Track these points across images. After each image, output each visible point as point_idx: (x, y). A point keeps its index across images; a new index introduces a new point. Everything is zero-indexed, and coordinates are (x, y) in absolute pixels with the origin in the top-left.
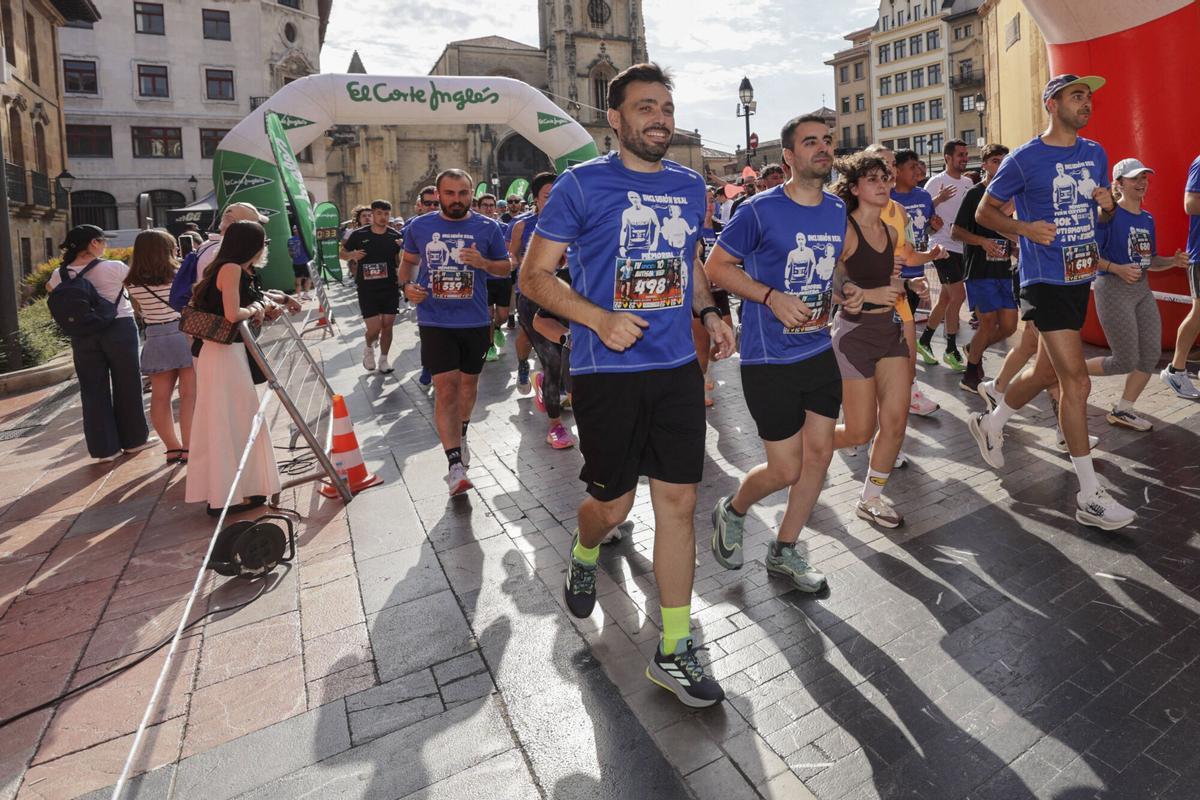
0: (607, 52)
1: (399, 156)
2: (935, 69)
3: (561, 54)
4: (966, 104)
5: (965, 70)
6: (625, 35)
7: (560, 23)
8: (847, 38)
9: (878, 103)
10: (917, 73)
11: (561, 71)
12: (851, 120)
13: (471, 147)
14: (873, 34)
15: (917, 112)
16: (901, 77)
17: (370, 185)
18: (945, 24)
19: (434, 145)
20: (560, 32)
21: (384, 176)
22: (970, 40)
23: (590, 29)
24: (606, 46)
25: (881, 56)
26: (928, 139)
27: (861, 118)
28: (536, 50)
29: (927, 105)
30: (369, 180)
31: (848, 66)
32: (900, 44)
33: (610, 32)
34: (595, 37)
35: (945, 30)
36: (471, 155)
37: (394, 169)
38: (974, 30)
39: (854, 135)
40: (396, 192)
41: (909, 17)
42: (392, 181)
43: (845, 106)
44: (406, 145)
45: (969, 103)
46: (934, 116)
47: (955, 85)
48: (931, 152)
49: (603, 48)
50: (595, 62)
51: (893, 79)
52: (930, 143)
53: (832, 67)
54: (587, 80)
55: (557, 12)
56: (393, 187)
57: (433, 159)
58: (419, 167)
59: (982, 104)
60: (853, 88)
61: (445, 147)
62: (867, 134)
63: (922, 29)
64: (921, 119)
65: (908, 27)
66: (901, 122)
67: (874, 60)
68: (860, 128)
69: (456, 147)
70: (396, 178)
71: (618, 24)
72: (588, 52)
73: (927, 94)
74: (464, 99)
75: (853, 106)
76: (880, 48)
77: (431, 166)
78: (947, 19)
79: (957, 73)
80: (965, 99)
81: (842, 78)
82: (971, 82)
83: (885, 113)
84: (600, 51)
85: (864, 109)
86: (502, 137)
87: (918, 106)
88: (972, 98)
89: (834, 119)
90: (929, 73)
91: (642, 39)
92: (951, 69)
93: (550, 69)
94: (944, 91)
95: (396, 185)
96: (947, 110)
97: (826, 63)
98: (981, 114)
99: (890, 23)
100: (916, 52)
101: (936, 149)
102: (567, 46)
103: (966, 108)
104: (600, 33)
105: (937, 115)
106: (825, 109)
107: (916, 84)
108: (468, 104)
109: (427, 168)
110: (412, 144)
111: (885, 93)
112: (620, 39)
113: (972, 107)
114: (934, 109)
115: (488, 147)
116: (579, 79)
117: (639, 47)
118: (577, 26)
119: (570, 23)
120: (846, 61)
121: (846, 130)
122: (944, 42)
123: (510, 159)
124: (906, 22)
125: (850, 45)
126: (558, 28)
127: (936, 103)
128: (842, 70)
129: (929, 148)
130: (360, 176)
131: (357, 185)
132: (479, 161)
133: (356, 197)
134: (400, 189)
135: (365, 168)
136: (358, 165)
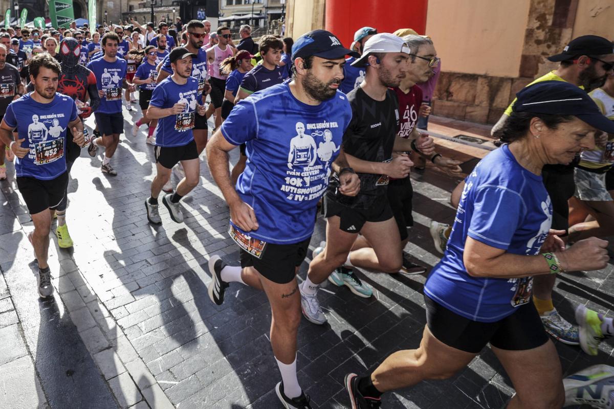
48: (254, 3)
101: (257, 2)
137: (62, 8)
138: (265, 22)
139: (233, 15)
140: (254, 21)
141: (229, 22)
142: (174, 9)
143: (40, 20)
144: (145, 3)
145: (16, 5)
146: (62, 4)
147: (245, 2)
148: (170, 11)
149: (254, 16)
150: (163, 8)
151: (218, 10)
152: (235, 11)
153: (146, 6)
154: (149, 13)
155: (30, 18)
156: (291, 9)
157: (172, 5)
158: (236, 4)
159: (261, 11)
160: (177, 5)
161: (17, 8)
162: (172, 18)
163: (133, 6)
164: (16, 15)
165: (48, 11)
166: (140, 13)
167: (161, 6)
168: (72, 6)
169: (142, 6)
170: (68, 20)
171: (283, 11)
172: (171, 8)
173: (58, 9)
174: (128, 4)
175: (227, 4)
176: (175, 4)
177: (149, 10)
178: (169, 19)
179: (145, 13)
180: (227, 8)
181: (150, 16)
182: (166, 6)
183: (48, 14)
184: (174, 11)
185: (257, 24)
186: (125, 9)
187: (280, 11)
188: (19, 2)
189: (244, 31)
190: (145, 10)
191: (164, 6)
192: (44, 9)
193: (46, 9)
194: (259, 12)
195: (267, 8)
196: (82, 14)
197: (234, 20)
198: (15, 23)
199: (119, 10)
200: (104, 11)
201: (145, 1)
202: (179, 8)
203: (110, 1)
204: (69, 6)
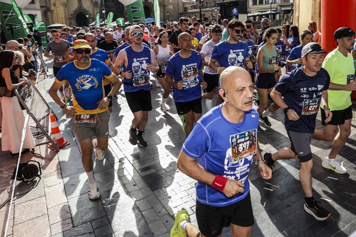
17: (57, 11)
21: (62, 8)
30: (56, 9)
37: (65, 5)
40: (67, 14)
42: (65, 10)
56: (65, 12)
57: (80, 1)
58: (75, 5)
70: (66, 9)
77: (79, 4)
95: (67, 11)
109: (77, 5)
123: (109, 2)
130: (53, 8)
131: (52, 12)
132: (98, 2)
133: (52, 16)
134: (68, 13)
135: (54, 5)
136: (52, 3)
137: (136, 11)
138: (279, 16)
139: (257, 12)
140: (272, 15)
141: (254, 17)
142: (216, 9)
143: (121, 20)
144: (195, 5)
145: (103, 10)
146: (136, 8)
147: (266, 2)
148: (213, 11)
150: (208, 9)
151: (247, 9)
152: (259, 9)
153: (196, 7)
154: (198, 12)
156: (297, 6)
157: (215, 6)
158: (259, 4)
160: (218, 6)
161: (104, 12)
162: (215, 15)
163: (187, 8)
164: (103, 17)
165: (126, 13)
166: (192, 13)
167: (207, 7)
168: (143, 9)
169: (193, 8)
170: (141, 19)
172: (214, 8)
173: (133, 12)
174: (183, 6)
175: (253, 5)
176: (216, 5)
177: (198, 10)
178: (212, 16)
179: (195, 12)
180: (254, 7)
181: (199, 14)
182: (211, 7)
183: (127, 16)
184: (216, 10)
185: (274, 17)
186: (181, 10)
187: (290, 8)
188: (105, 8)
189: (263, 22)
190: (195, 10)
191: (209, 7)
192: (123, 12)
193: (125, 12)
194: (275, 9)
195: (281, 6)
196: (151, 15)
197: (258, 15)
198: (103, 23)
199: (177, 11)
200: (166, 12)
201: (195, 4)
202: (219, 8)
203: (170, 4)
204: (141, 9)
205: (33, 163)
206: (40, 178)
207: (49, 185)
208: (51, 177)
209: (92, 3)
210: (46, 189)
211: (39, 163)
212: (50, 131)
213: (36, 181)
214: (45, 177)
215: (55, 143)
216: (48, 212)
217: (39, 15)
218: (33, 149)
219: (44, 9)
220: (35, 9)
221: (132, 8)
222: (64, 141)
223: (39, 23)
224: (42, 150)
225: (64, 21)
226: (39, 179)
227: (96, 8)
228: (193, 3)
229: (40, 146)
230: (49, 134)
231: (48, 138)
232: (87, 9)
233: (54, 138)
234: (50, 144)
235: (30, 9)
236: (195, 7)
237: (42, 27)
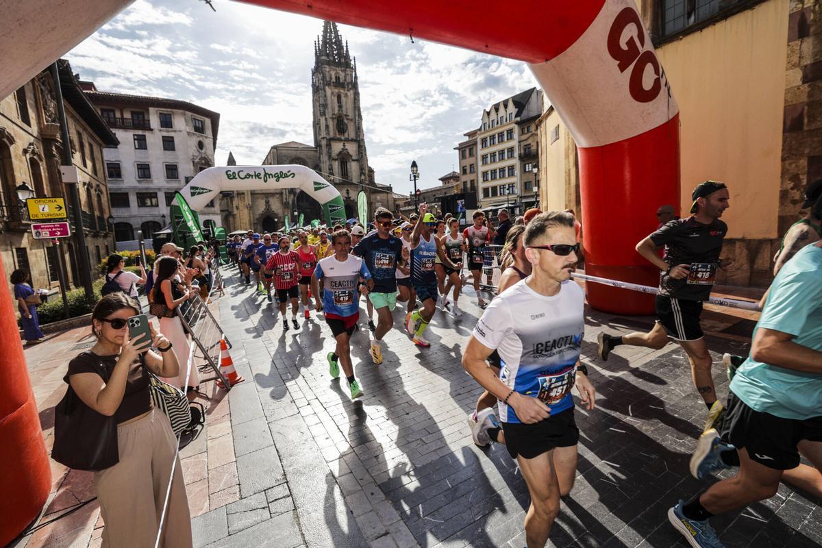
0: (346, 147)
1: (252, 201)
2: (511, 150)
3: (324, 149)
4: (527, 168)
5: (527, 151)
6: (355, 138)
7: (323, 134)
8: (465, 135)
9: (481, 169)
10: (502, 152)
11: (324, 158)
12: (467, 178)
13: (284, 196)
14: (478, 132)
15: (501, 173)
16: (493, 155)
17: (240, 216)
18: (516, 126)
19: (267, 195)
20: (323, 138)
21: (246, 212)
22: (530, 134)
23: (338, 136)
24: (346, 144)
25: (483, 144)
26: (507, 187)
27: (472, 177)
28: (312, 148)
29: (507, 169)
30: (239, 213)
31: (466, 150)
32: (492, 137)
33: (347, 136)
34: (340, 140)
35: (516, 129)
36: (284, 200)
37: (250, 208)
38: (533, 128)
39: (469, 185)
40: (252, 219)
41: (497, 123)
43: (464, 171)
44: (255, 196)
45: (529, 167)
46: (510, 174)
47: (521, 157)
48: (509, 194)
49: (344, 146)
50: (340, 153)
51: (489, 156)
52: (508, 189)
53: (457, 151)
54: (337, 162)
55: (322, 128)
56: (250, 216)
57: (267, 202)
58: (261, 207)
59: (536, 169)
60: (468, 161)
61: (272, 196)
62: (476, 185)
63: (504, 129)
64: (504, 176)
65: (497, 128)
66: (494, 178)
67: (479, 146)
68: (472, 182)
69: (277, 196)
70: (251, 212)
71: (351, 133)
72: (337, 147)
73: (506, 163)
74: (279, 176)
75: (468, 171)
76: (482, 140)
77: (266, 207)
78: (517, 123)
79: (522, 151)
80: (527, 166)
81: (463, 156)
82: (530, 156)
83: (485, 174)
84: (342, 147)
85: (474, 172)
86: (298, 191)
87: (502, 170)
88: (530, 165)
89: (459, 177)
90: (508, 152)
91: (363, 140)
92: (520, 149)
93: (320, 157)
94: (515, 161)
95: (251, 215)
96: (517, 171)
97: (455, 149)
98: (536, 174)
99: (487, 127)
100: (501, 141)
101: (511, 192)
102: (327, 145)
103: (527, 170)
104: (343, 138)
105: (512, 174)
106: (454, 172)
107: (501, 158)
108: (281, 179)
109: (264, 208)
110: (258, 196)
111: (485, 163)
112: (352, 140)
113: (530, 169)
114: (510, 171)
115: (292, 196)
116: (333, 161)
117: (361, 144)
118: (332, 134)
119: (328, 134)
120: (465, 147)
121: (465, 183)
122: (516, 136)
124: (495, 126)
125: (467, 139)
126: (322, 136)
127: (511, 168)
128: (463, 151)
129: (507, 192)
130: (235, 212)
131: (234, 216)
132: (289, 203)
133: (234, 221)
134: (254, 217)
135: (237, 208)
136: (234, 206)
137: (335, 210)
139: (489, 206)
141: (487, 212)
145: (295, 211)
146: (335, 206)
149: (510, 205)
151: (476, 203)
152: (492, 202)
154: (413, 210)
155: (307, 222)
157: (434, 202)
158: (492, 196)
159: (515, 200)
160: (439, 201)
161: (296, 213)
164: (295, 220)
165: (323, 215)
168: (344, 208)
170: (341, 220)
171: (536, 198)
172: (433, 204)
173: (331, 211)
175: (484, 197)
176: (437, 200)
177: (414, 207)
180: (485, 200)
183: (324, 218)
184: (436, 206)
187: (534, 200)
188: (297, 209)
190: (410, 208)
193: (322, 213)
195: (521, 197)
197: (491, 210)
198: (295, 227)
201: (410, 200)
202: (440, 203)
203: (378, 202)
204: (341, 208)
205: (195, 405)
206: (203, 426)
207: (214, 436)
208: (217, 426)
209: (282, 204)
210: (209, 442)
211: (201, 405)
212: (220, 363)
213: (197, 430)
214: (209, 425)
215: (226, 378)
216: (208, 474)
217: (218, 220)
218: (198, 388)
219: (224, 214)
220: (214, 214)
221: (330, 206)
222: (237, 376)
223: (218, 230)
224: (209, 389)
225: (248, 226)
226: (201, 427)
227: (286, 210)
228: (407, 199)
229: (207, 382)
230: (218, 367)
231: (217, 371)
232: (276, 212)
233: (225, 372)
234: (219, 380)
235: (209, 214)
236: (409, 204)
237: (221, 233)
